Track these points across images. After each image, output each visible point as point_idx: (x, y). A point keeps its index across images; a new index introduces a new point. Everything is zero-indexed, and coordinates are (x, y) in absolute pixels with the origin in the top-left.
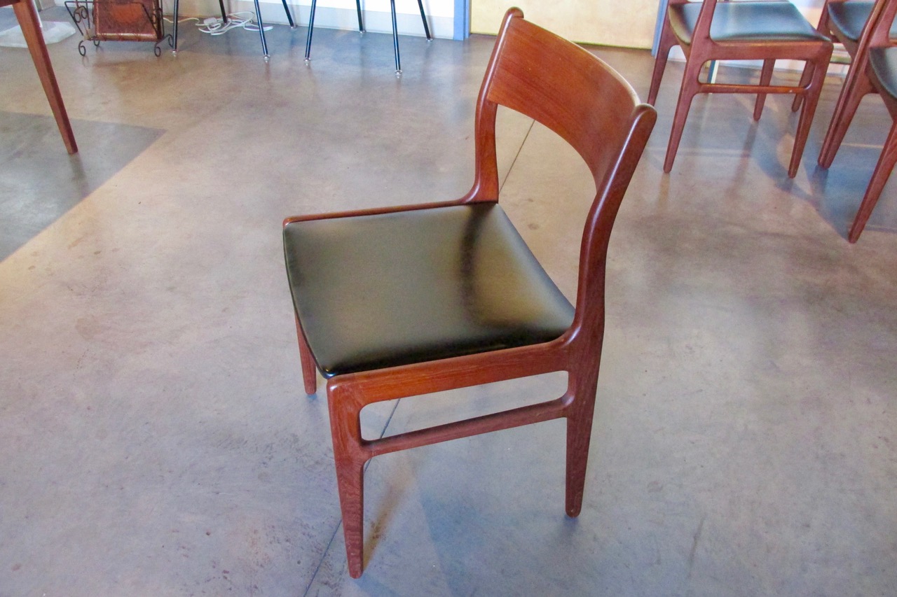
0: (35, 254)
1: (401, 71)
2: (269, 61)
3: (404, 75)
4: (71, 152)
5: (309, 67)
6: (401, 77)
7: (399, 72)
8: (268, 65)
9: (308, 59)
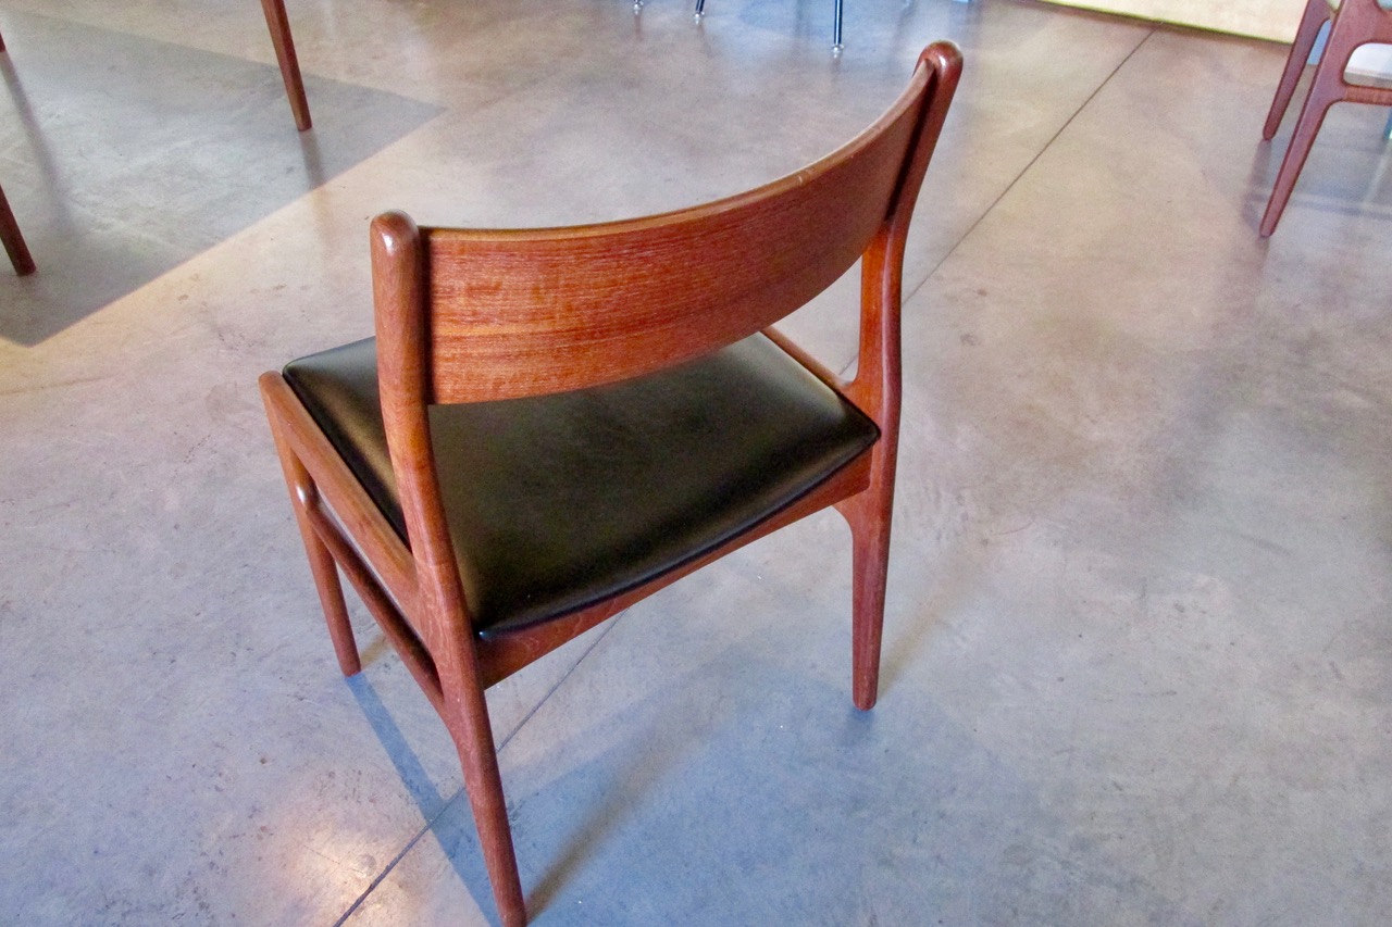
0: (196, 278)
1: (842, 46)
2: (640, 11)
3: (846, 53)
4: (302, 127)
5: (701, 27)
6: (840, 55)
7: (838, 47)
8: (638, 18)
9: (700, 13)
